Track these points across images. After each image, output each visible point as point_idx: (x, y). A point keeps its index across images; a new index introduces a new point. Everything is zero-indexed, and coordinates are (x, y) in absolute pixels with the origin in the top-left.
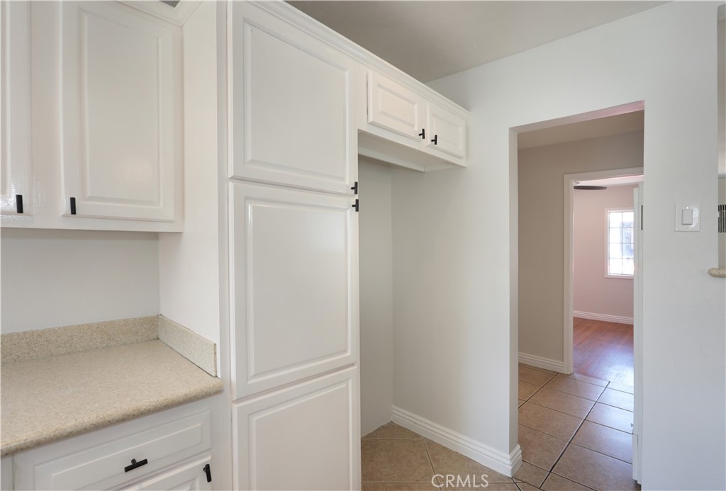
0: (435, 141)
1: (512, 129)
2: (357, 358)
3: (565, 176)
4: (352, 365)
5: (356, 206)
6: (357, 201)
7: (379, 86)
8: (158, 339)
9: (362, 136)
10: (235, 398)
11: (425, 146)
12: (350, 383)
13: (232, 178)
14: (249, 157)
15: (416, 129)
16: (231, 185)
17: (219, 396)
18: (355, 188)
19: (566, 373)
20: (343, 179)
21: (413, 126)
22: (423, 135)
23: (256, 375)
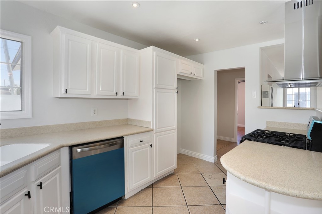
0: (195, 74)
1: (215, 70)
2: (176, 128)
3: (235, 79)
4: (175, 129)
5: (177, 92)
6: (177, 91)
7: (182, 63)
8: (128, 124)
9: (178, 75)
10: (155, 132)
11: (192, 76)
12: (175, 133)
13: (155, 88)
14: (157, 83)
15: (190, 72)
16: (155, 89)
17: (152, 132)
18: (177, 88)
19: (235, 142)
20: (174, 86)
21: (189, 71)
22: (192, 73)
23: (158, 128)
